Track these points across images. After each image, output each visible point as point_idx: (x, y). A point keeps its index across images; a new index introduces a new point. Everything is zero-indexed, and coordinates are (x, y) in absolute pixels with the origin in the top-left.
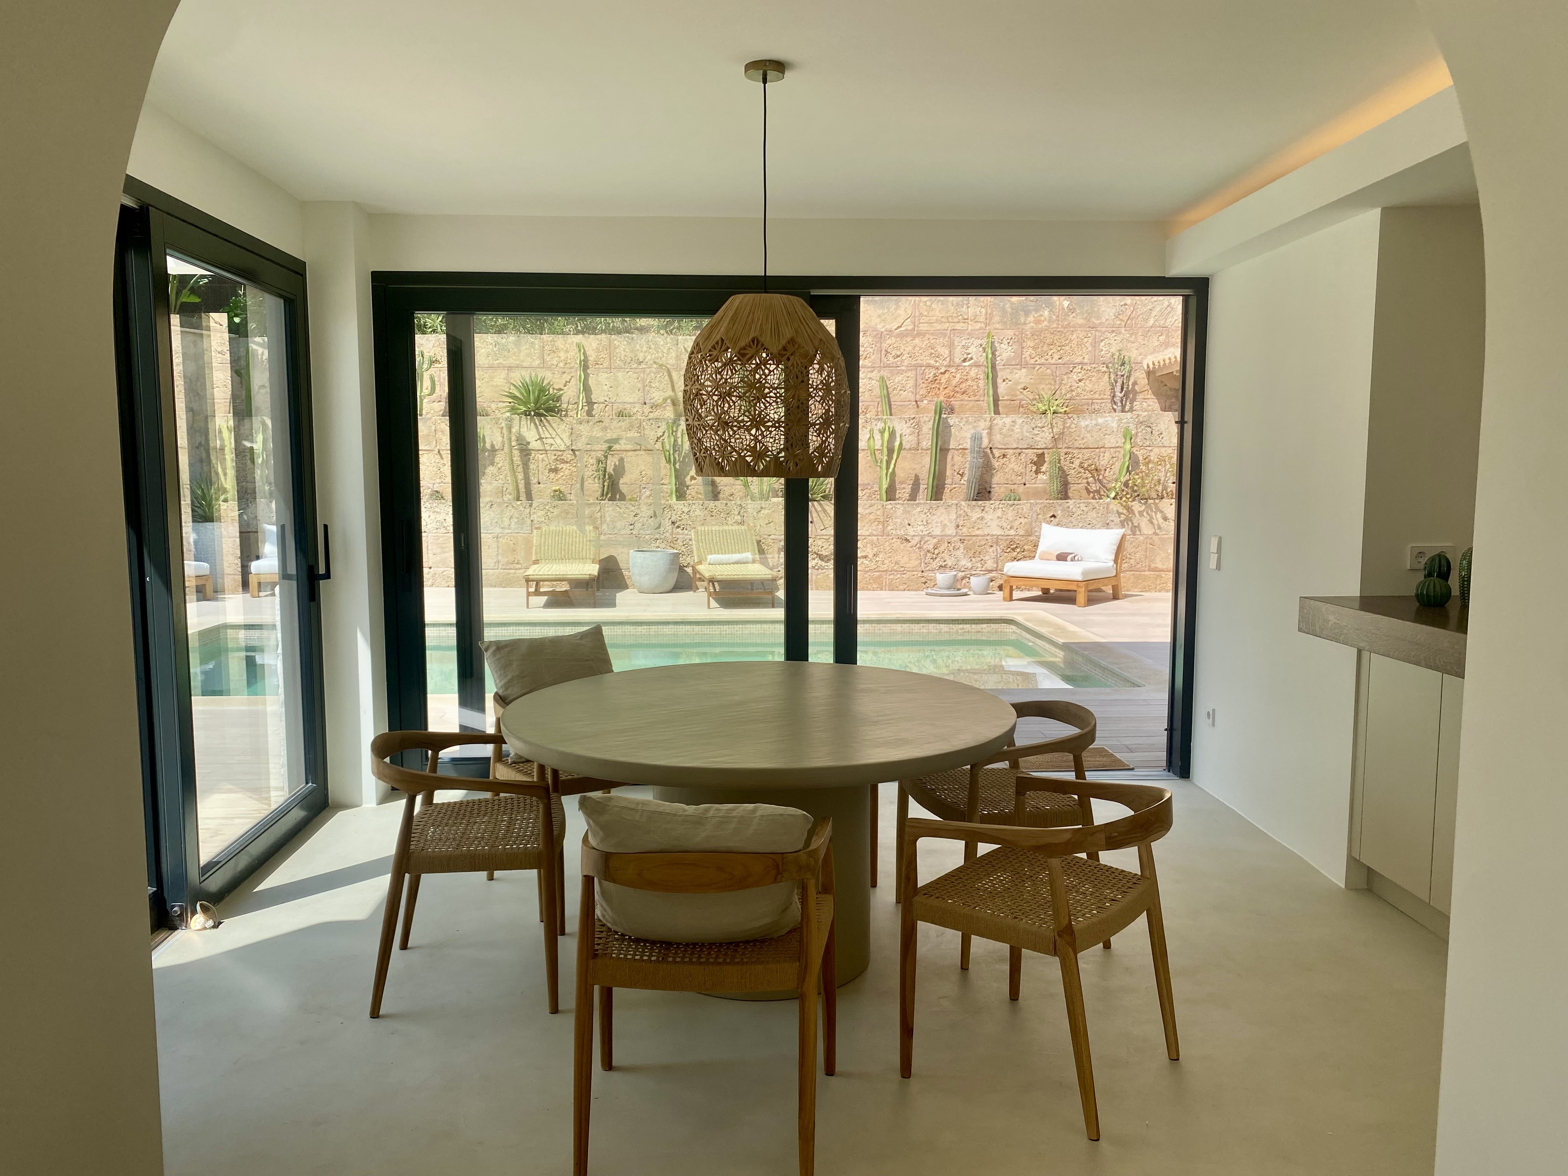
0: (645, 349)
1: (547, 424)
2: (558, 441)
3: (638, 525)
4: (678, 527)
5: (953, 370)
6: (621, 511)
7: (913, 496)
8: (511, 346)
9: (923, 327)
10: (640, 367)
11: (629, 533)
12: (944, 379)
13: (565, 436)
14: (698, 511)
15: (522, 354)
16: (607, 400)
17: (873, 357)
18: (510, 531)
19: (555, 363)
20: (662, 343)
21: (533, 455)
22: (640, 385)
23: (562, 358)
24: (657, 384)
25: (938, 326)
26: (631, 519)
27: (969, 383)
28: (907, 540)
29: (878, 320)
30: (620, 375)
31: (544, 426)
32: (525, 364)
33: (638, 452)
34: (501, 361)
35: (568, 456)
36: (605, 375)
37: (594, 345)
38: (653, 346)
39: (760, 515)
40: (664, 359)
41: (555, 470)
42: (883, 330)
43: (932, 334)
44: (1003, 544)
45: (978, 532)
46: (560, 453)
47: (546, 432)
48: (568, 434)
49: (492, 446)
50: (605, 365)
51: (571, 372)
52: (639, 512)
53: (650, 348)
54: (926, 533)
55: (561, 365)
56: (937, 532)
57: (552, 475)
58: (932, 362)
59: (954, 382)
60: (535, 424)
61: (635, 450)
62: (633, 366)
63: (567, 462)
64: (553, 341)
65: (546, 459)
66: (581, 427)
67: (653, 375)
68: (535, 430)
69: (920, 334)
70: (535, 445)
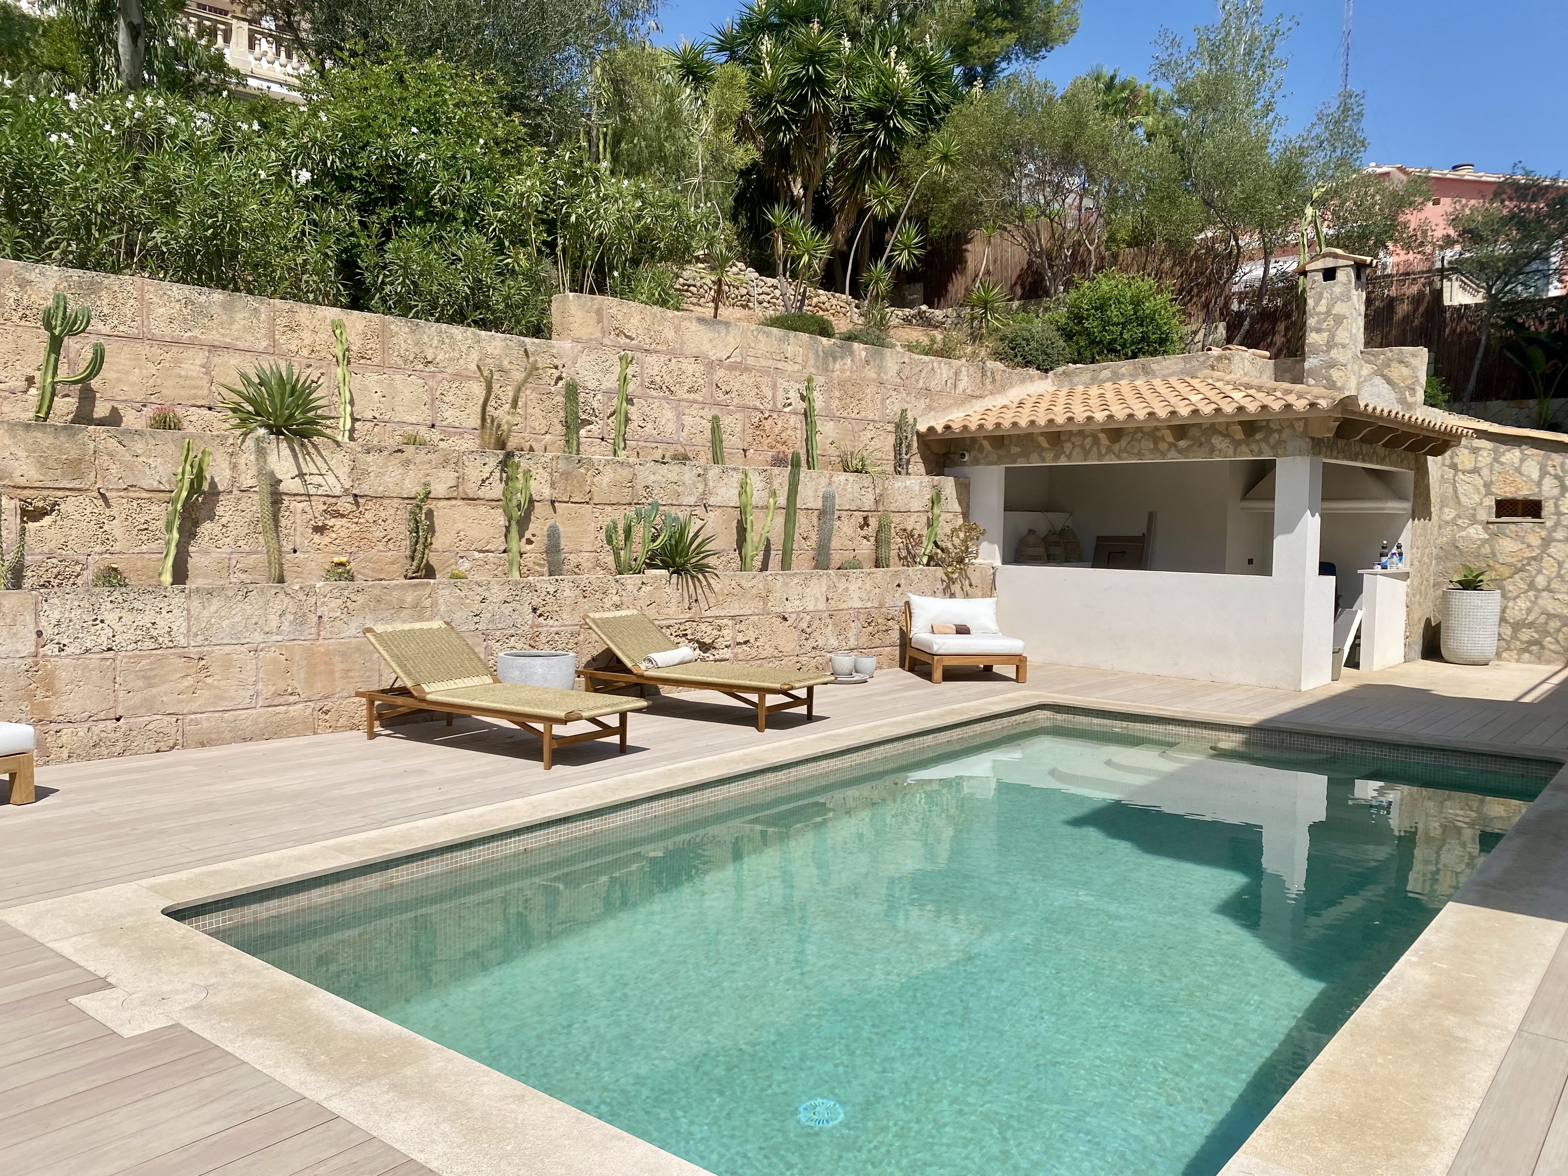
0: (435, 343)
1: (312, 450)
2: (331, 479)
3: (486, 616)
5: (775, 415)
6: (462, 594)
7: (765, 565)
8: (216, 310)
9: (751, 361)
10: (427, 369)
12: (768, 424)
13: (343, 472)
15: (235, 326)
16: (377, 416)
17: (704, 390)
19: (294, 348)
20: (460, 337)
21: (286, 503)
22: (425, 398)
23: (307, 342)
24: (452, 398)
25: (764, 363)
27: (789, 432)
28: (785, 619)
29: (709, 346)
30: (398, 377)
31: (309, 453)
33: (454, 502)
35: (344, 504)
36: (375, 377)
37: (360, 327)
38: (447, 341)
40: (461, 362)
41: (320, 530)
42: (714, 358)
43: (758, 371)
44: (863, 618)
45: (843, 606)
46: (334, 500)
47: (311, 464)
48: (347, 469)
49: (213, 484)
50: (376, 361)
51: (321, 367)
53: (443, 343)
54: (801, 609)
55: (305, 352)
56: (811, 608)
57: (317, 538)
58: (758, 404)
59: (776, 431)
60: (293, 450)
61: (449, 499)
62: (417, 368)
63: (343, 516)
64: (290, 310)
65: (308, 509)
66: (370, 458)
67: (446, 383)
68: (291, 459)
69: (747, 369)
70: (289, 484)
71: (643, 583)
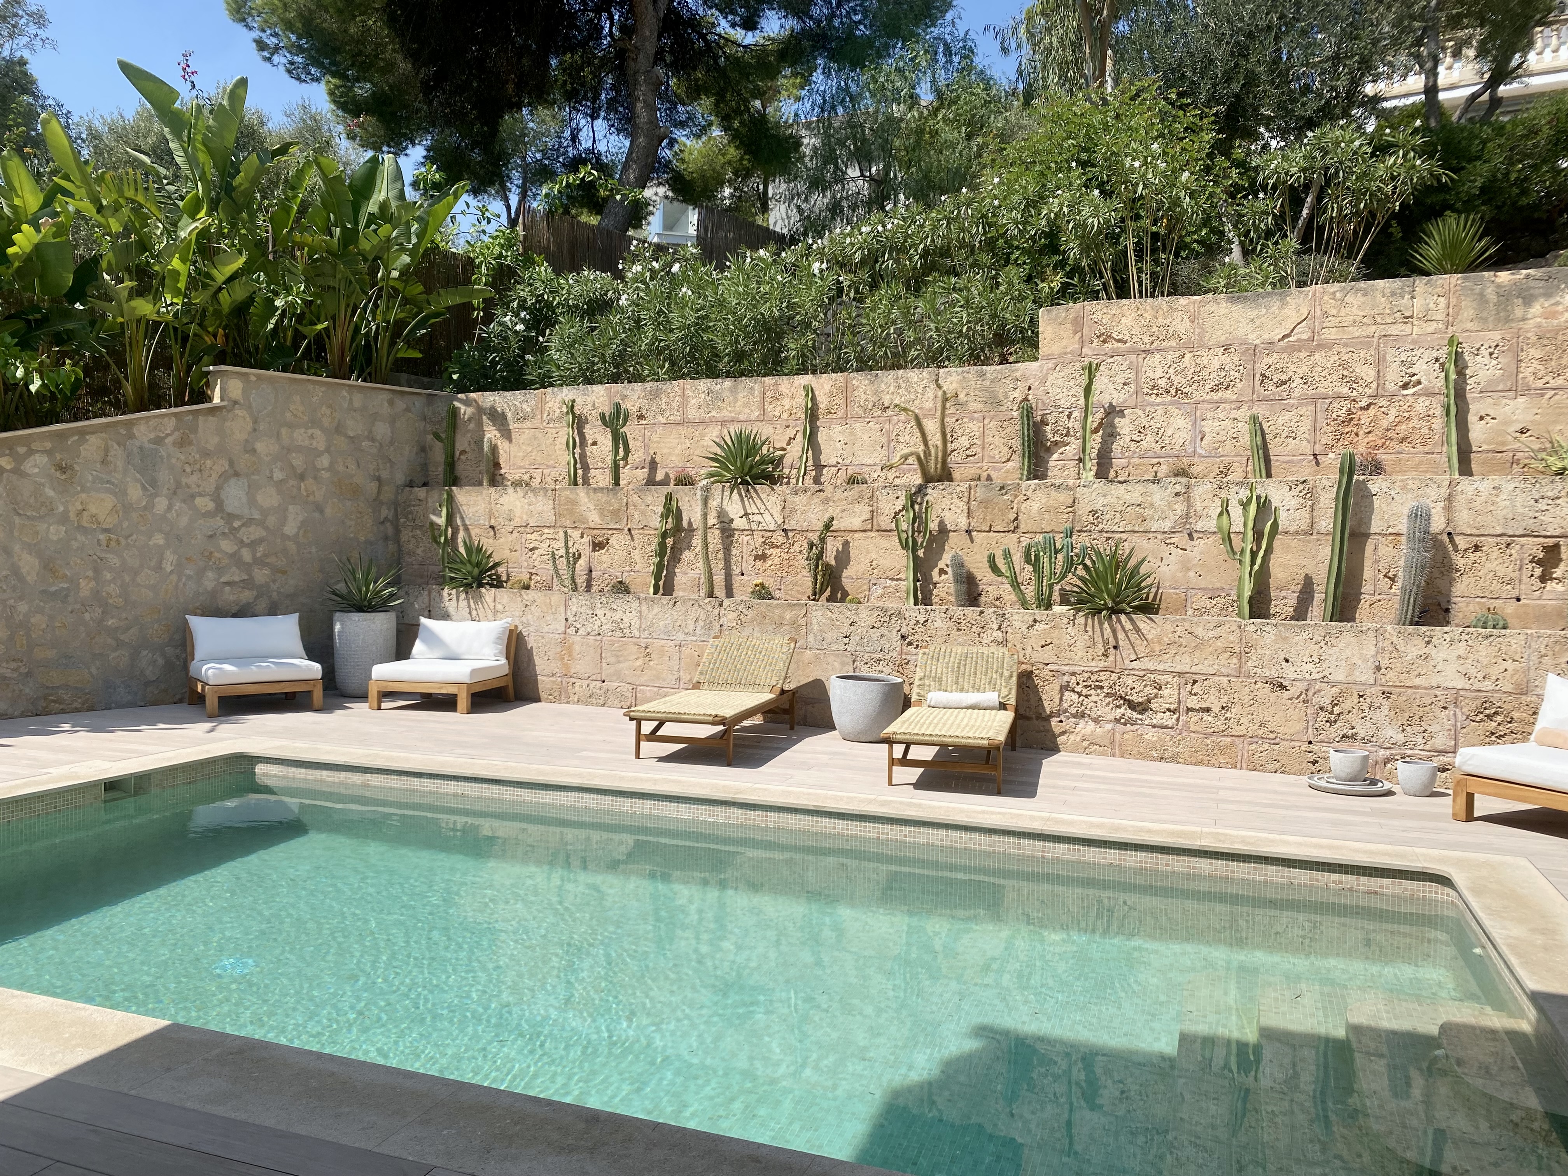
0: (892, 389)
1: (754, 495)
2: (767, 516)
3: (855, 638)
4: (910, 644)
5: (1383, 402)
6: (834, 616)
7: (1300, 613)
8: (726, 394)
9: (1330, 334)
10: (885, 414)
11: (842, 648)
12: (1365, 418)
13: (776, 511)
14: (939, 621)
15: (739, 403)
16: (840, 461)
17: (1239, 385)
18: (694, 638)
19: (777, 414)
20: (916, 379)
21: (737, 536)
22: (884, 440)
23: (787, 407)
24: (907, 438)
25: (1357, 332)
26: (846, 629)
27: (1414, 423)
28: (1282, 687)
29: (1250, 327)
30: (858, 426)
31: (752, 497)
32: (742, 417)
33: (868, 534)
34: (713, 413)
35: (779, 538)
36: (839, 428)
37: (827, 387)
38: (903, 385)
39: (1032, 631)
40: (917, 402)
41: (763, 557)
42: (1258, 342)
43: (1346, 345)
44: (1469, 706)
45: (1417, 681)
46: (770, 534)
47: (753, 506)
48: (779, 508)
49: (690, 524)
50: (840, 414)
51: (796, 426)
52: (856, 619)
53: (899, 387)
54: (1317, 676)
55: (785, 416)
56: (1339, 676)
57: (759, 563)
58: (1345, 390)
59: (1385, 424)
60: (741, 495)
61: (865, 531)
62: (875, 414)
63: (778, 547)
64: (776, 384)
65: (751, 542)
66: (797, 499)
67: (901, 424)
68: (739, 503)
69: (1321, 346)
70: (739, 523)
71: (1035, 621)
